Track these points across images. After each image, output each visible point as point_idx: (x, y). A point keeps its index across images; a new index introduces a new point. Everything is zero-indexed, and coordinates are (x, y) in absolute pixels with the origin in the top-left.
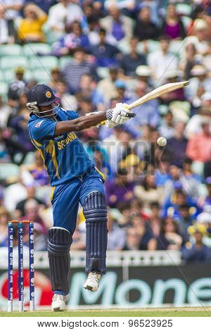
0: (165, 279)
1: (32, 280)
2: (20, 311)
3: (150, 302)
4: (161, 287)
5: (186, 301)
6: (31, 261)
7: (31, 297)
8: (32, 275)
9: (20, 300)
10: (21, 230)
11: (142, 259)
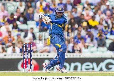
0: (74, 62)
1: (31, 62)
2: (27, 72)
3: (69, 70)
4: (73, 65)
5: (81, 70)
6: (31, 56)
7: (31, 67)
8: (31, 60)
9: (27, 68)
10: (28, 46)
11: (70, 56)
